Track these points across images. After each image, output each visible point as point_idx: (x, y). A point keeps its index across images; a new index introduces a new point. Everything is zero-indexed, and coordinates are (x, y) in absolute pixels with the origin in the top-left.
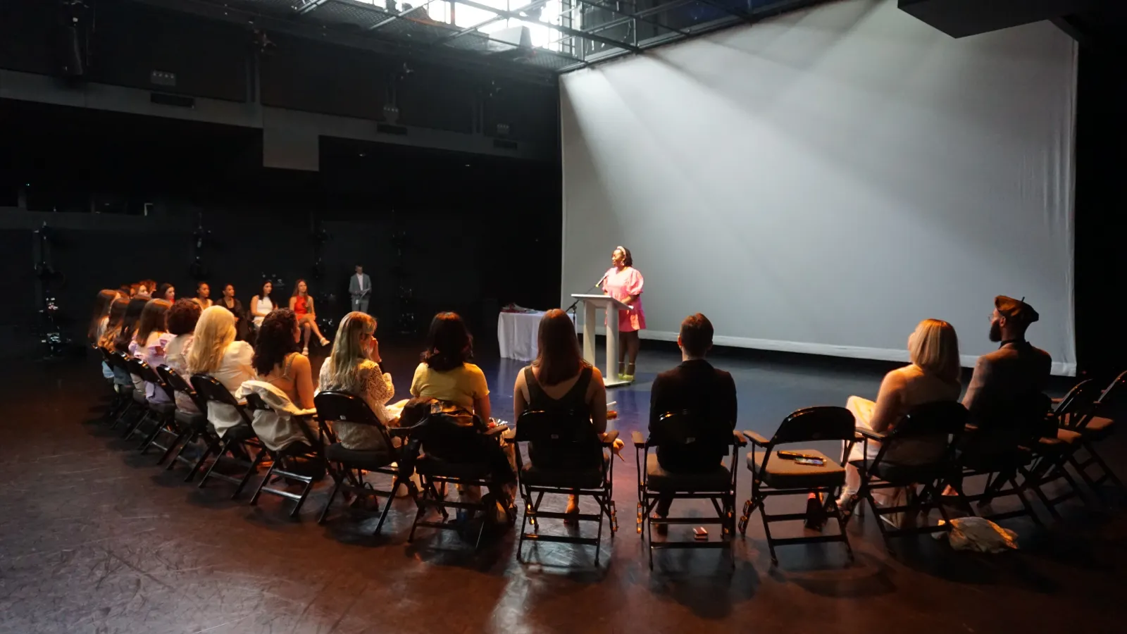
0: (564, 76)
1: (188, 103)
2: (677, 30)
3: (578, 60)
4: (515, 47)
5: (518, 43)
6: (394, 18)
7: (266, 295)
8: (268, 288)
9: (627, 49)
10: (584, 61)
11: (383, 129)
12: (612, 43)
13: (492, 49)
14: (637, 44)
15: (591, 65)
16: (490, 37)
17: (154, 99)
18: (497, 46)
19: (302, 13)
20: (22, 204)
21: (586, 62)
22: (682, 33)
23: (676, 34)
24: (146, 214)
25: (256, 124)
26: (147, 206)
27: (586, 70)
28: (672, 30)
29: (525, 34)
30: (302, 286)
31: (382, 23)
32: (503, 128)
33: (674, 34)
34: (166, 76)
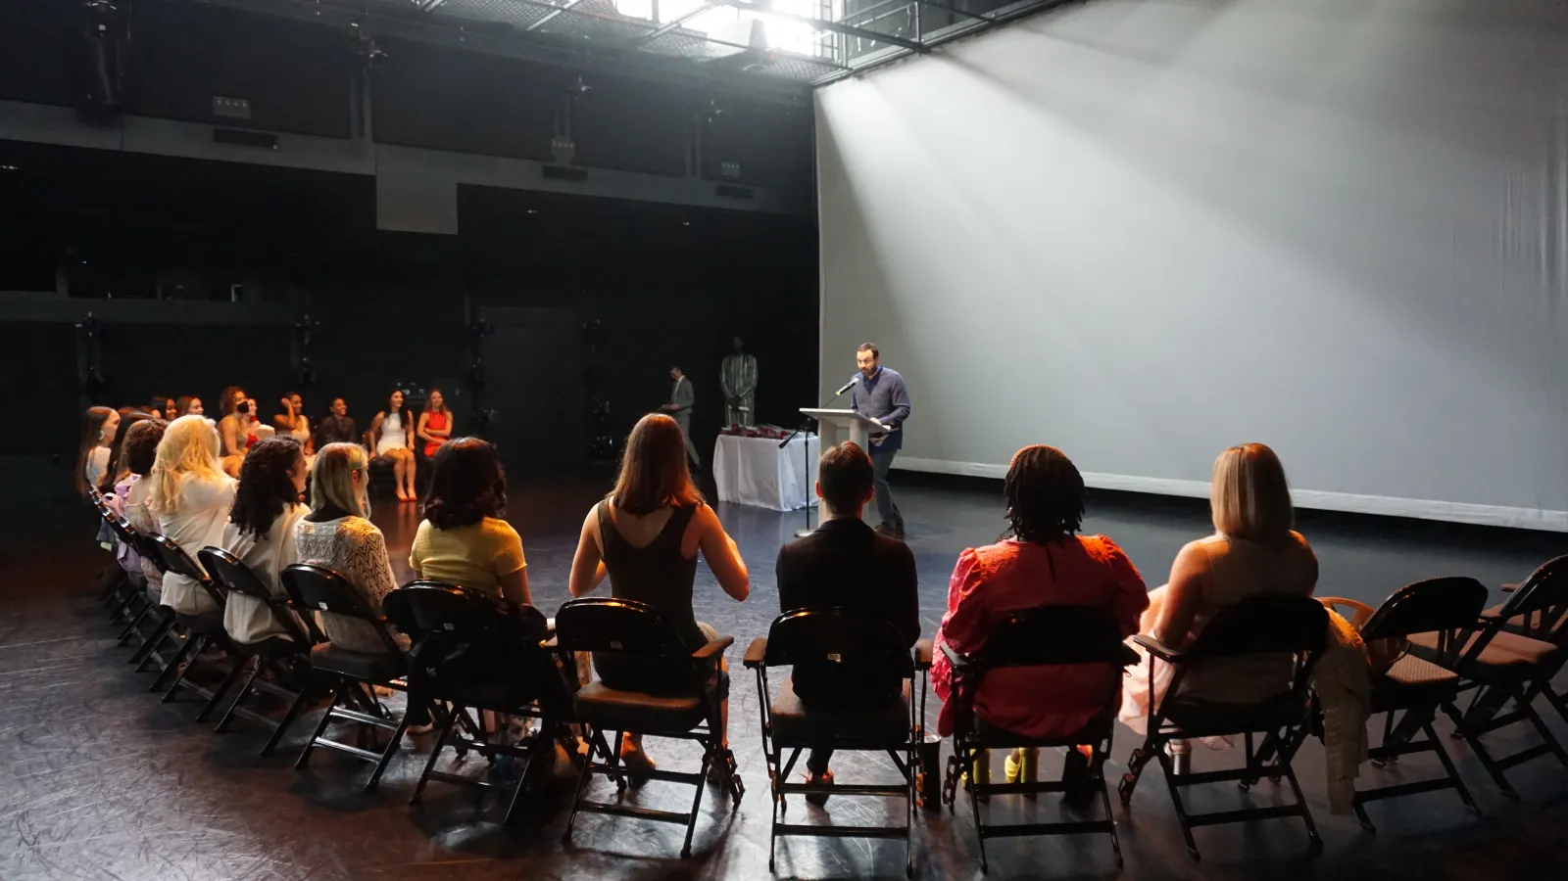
0: (820, 91)
1: (267, 142)
2: (977, 17)
3: (837, 67)
4: (741, 50)
5: (747, 44)
6: (559, 11)
7: (394, 409)
8: (397, 398)
9: (906, 47)
10: (846, 68)
11: (550, 173)
12: (887, 39)
13: (708, 55)
14: (920, 39)
15: (858, 74)
16: (709, 37)
17: (220, 137)
18: (714, 50)
19: (427, 10)
20: (62, 287)
21: (851, 69)
22: (984, 19)
23: (978, 21)
24: (233, 300)
25: (366, 168)
26: (236, 289)
27: (850, 81)
28: (971, 15)
29: (756, 29)
30: (437, 396)
31: (543, 21)
32: (731, 168)
33: (972, 22)
34: (236, 104)
